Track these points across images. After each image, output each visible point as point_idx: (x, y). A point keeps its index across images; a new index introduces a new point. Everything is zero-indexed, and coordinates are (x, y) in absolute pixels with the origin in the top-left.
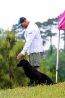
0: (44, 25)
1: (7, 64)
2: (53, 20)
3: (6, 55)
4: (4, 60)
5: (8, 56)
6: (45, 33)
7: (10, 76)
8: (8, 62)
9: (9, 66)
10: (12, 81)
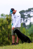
0: (27, 12)
1: (7, 33)
2: (31, 9)
3: (6, 28)
4: (5, 30)
5: (7, 28)
6: (27, 16)
7: (9, 39)
8: (7, 31)
9: (8, 33)
10: (10, 41)
